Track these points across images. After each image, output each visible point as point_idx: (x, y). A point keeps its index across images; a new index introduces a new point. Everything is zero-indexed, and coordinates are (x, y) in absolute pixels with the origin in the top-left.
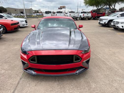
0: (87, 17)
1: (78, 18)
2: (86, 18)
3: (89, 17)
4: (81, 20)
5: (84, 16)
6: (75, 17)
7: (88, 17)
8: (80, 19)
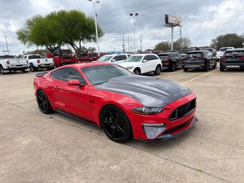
0: (46, 65)
1: (27, 68)
2: (44, 68)
3: (51, 65)
4: (34, 71)
5: (39, 64)
6: (22, 65)
7: (49, 64)
8: (32, 70)
